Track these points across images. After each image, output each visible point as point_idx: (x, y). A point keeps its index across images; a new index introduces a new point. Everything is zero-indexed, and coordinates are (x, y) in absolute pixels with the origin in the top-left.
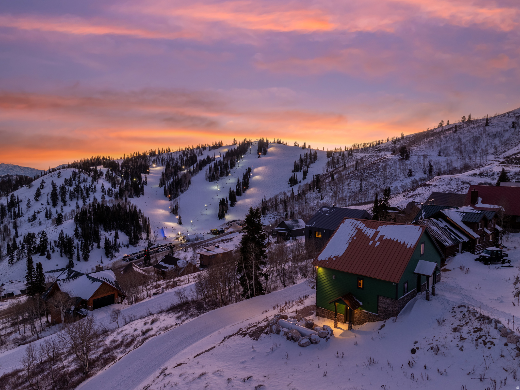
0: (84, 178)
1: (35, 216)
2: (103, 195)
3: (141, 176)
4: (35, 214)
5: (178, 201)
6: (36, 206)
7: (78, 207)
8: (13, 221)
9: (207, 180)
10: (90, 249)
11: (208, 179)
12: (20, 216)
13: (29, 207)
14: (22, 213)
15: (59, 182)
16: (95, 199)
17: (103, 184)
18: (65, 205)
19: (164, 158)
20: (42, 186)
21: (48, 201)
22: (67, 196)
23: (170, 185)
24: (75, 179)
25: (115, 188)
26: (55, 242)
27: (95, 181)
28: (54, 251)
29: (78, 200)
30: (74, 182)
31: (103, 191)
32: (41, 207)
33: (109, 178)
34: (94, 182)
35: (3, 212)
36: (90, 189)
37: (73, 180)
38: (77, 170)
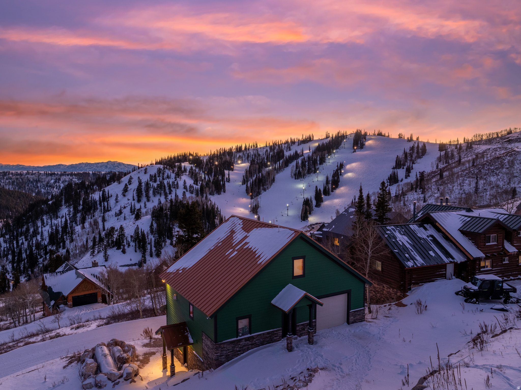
0: (168, 174)
1: (121, 211)
2: (184, 192)
3: (224, 173)
4: (121, 209)
5: (259, 200)
6: (123, 201)
7: (160, 203)
8: (102, 215)
9: (292, 177)
10: (163, 246)
11: (294, 177)
12: (109, 211)
13: (117, 202)
14: (110, 208)
15: (145, 178)
16: (176, 196)
17: (185, 181)
18: (148, 200)
19: (250, 154)
20: (130, 182)
21: (133, 197)
22: (151, 192)
23: (253, 182)
24: (160, 175)
25: (197, 185)
26: (131, 236)
27: (178, 177)
28: (129, 245)
29: (160, 196)
30: (158, 178)
32: (127, 202)
33: (193, 175)
34: (177, 179)
35: (95, 206)
36: (172, 186)
37: (157, 176)
38: (162, 167)
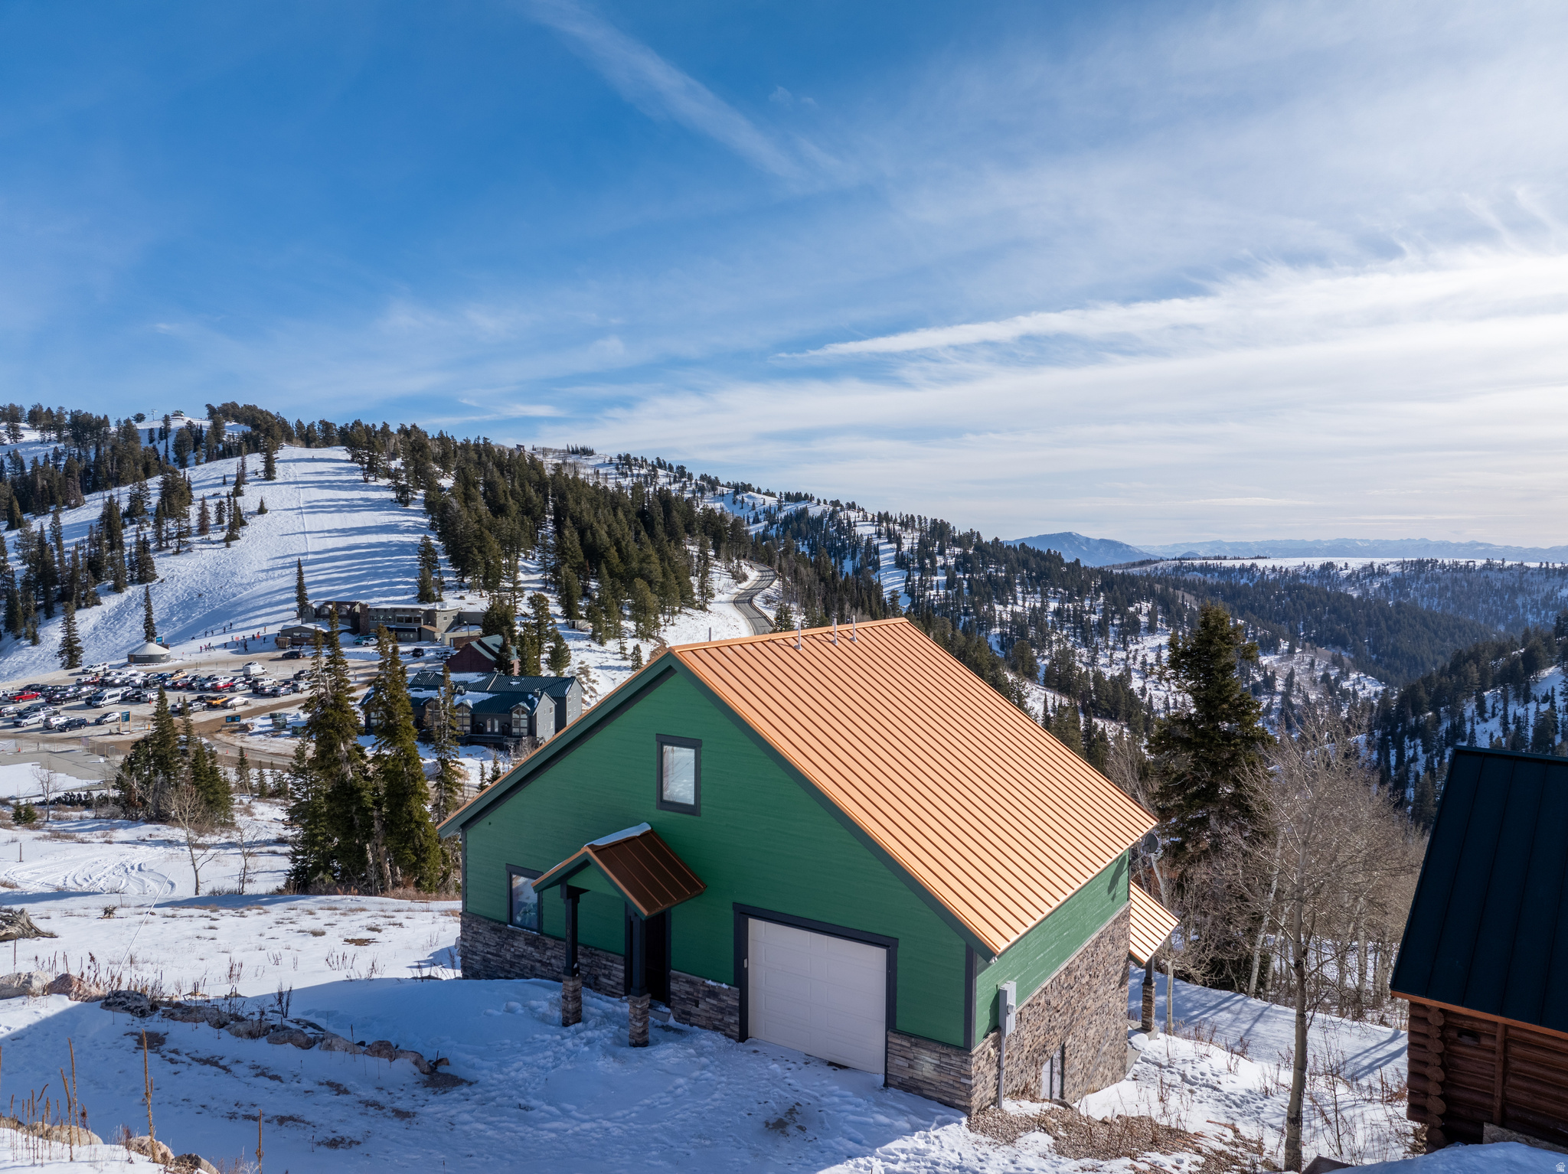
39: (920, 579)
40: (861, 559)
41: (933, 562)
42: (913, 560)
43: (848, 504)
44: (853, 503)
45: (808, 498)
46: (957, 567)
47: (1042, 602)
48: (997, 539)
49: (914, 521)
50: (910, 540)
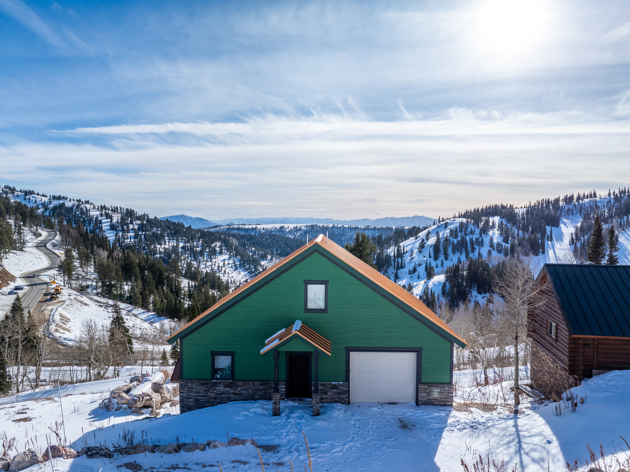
0: (472, 229)
1: (415, 269)
2: (490, 251)
3: (545, 229)
4: (415, 267)
6: (419, 258)
7: (460, 262)
8: (395, 271)
12: (402, 268)
13: (412, 259)
14: (404, 264)
15: (445, 234)
16: (480, 255)
17: (492, 238)
18: (446, 259)
20: (428, 237)
21: (430, 253)
22: (450, 249)
24: (462, 230)
25: (507, 243)
27: (484, 233)
29: (461, 254)
30: (459, 234)
31: (492, 245)
32: (422, 259)
33: (503, 230)
34: (483, 235)
35: (388, 263)
36: (476, 242)
37: (458, 231)
38: (464, 220)
39: (122, 235)
40: (93, 226)
41: (128, 227)
42: (119, 226)
43: (85, 201)
44: (88, 201)
45: (65, 198)
46: (139, 229)
47: (177, 243)
48: (156, 217)
49: (118, 209)
50: (116, 218)
